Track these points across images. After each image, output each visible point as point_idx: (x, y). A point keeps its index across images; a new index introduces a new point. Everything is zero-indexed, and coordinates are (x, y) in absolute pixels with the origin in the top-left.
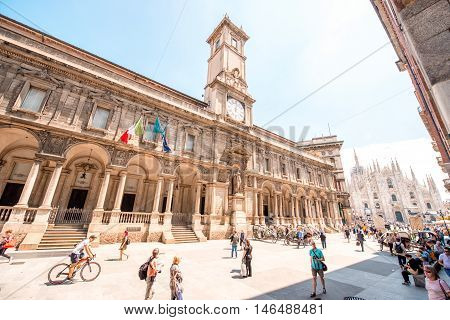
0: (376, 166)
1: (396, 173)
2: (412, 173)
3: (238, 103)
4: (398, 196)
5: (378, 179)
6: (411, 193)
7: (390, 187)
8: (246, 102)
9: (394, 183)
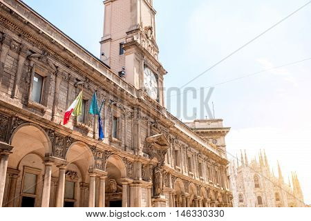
0: (244, 159)
1: (264, 169)
2: (279, 169)
3: (152, 75)
4: (263, 199)
5: (245, 177)
6: (277, 194)
7: (257, 186)
8: (159, 72)
9: (261, 182)
